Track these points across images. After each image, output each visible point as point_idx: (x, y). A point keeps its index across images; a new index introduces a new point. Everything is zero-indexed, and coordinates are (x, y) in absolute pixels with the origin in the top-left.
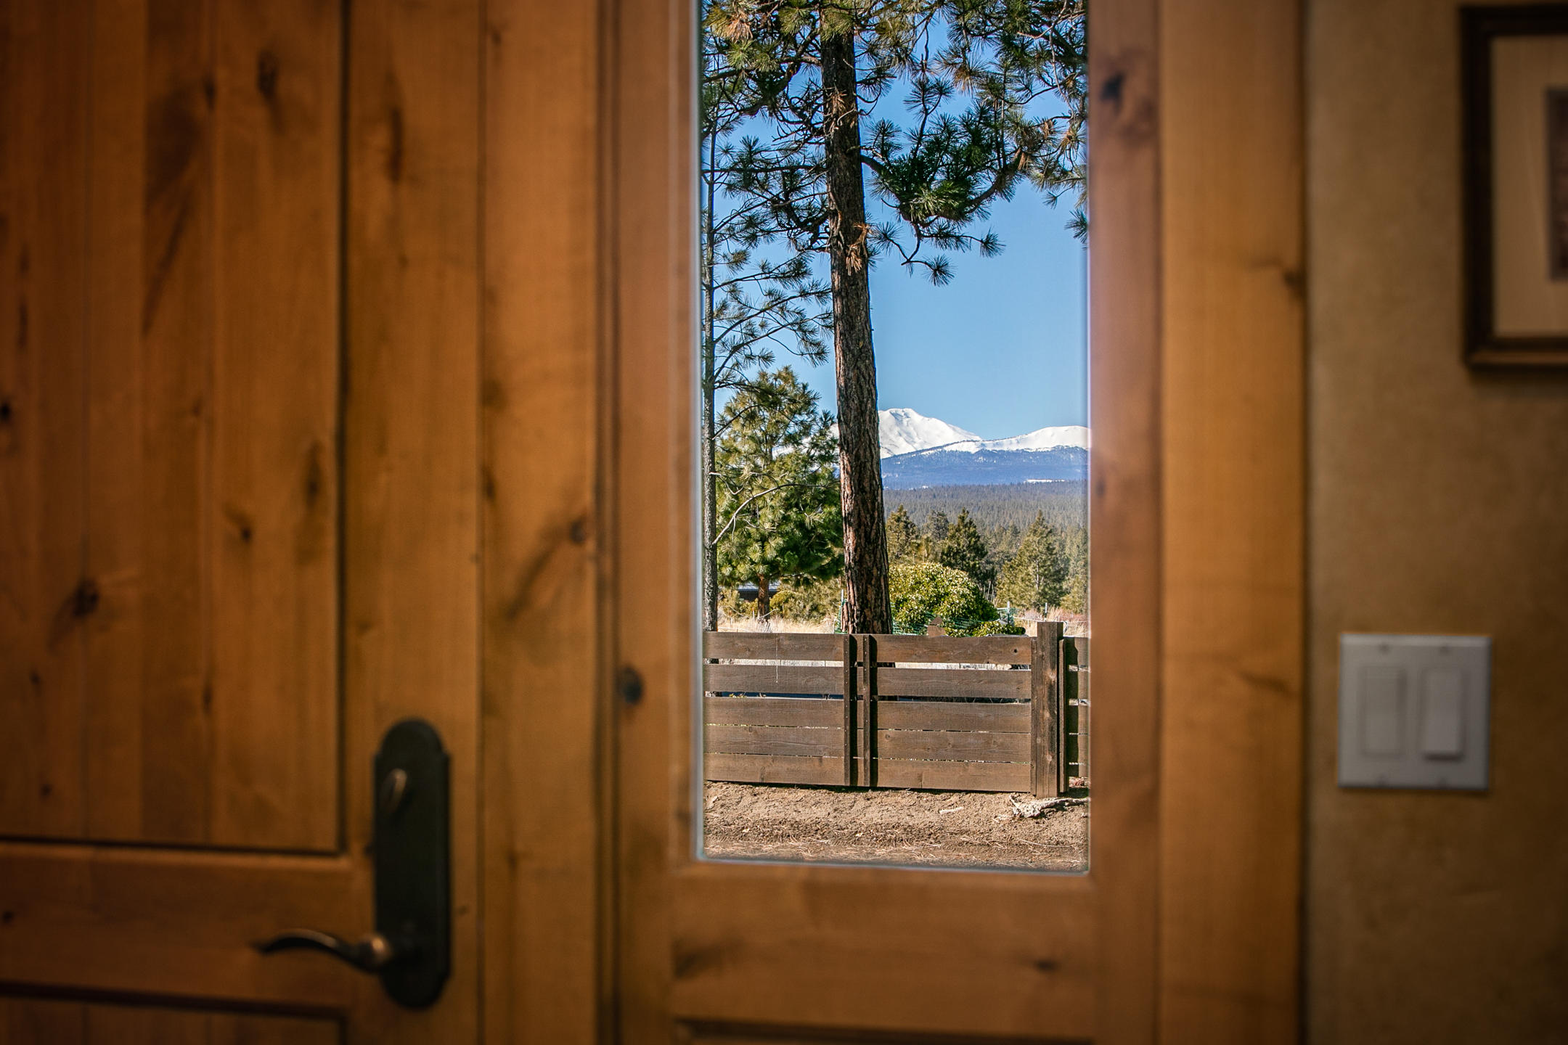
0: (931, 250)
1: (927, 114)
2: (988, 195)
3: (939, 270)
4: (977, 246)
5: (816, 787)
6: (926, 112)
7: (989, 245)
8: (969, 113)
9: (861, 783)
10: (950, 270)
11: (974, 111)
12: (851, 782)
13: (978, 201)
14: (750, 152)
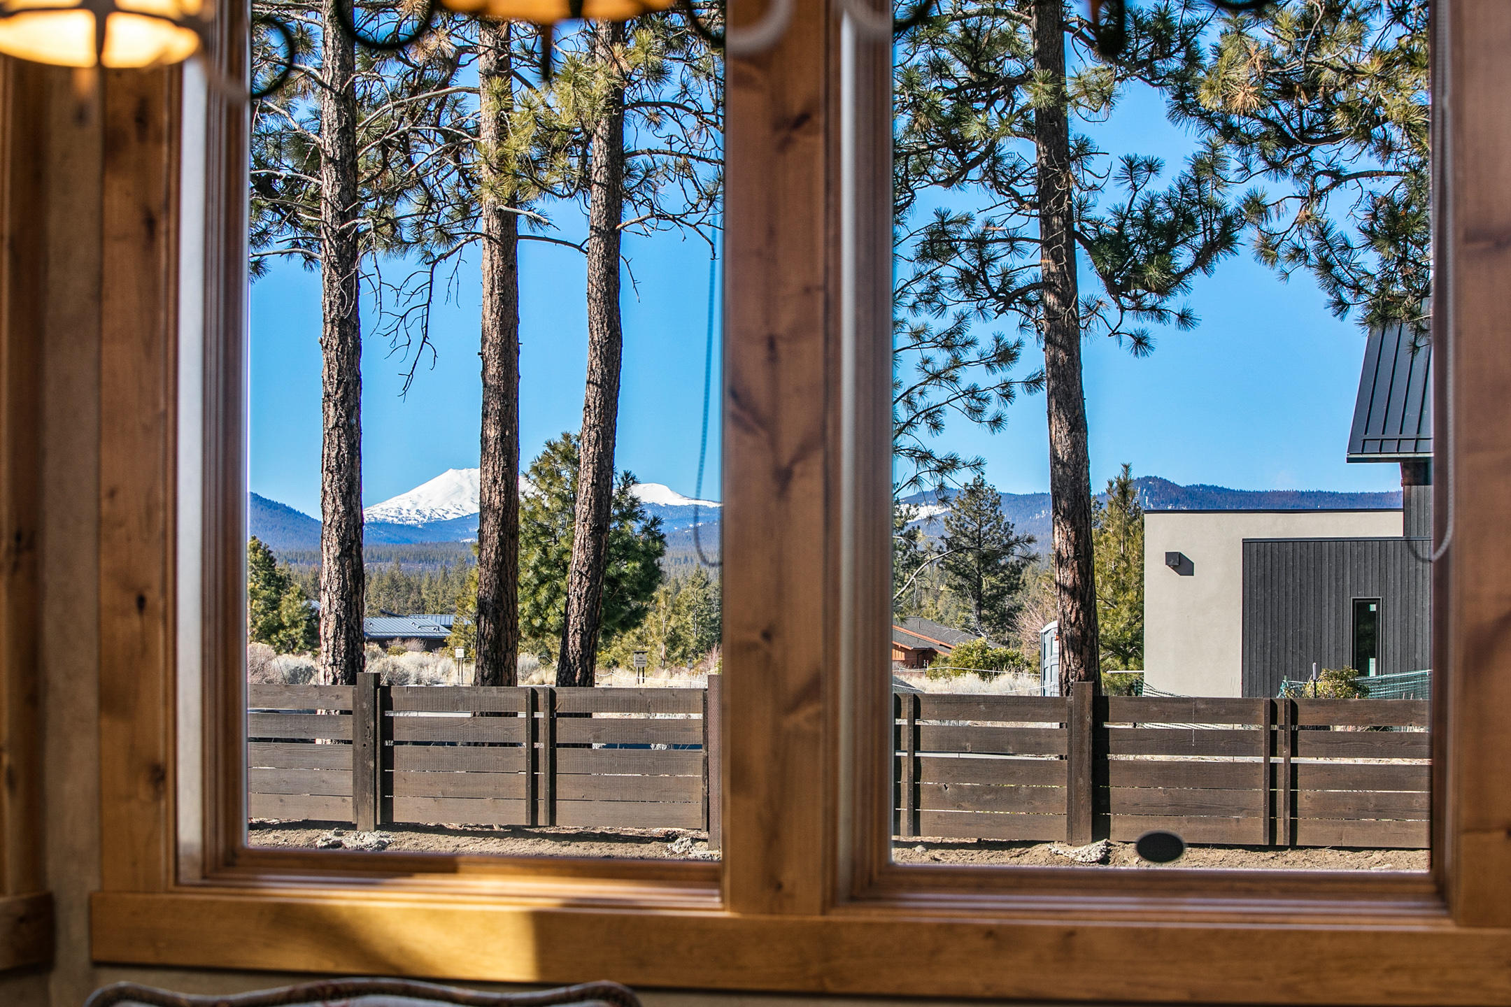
0: (1132, 323)
1: (1136, 191)
2: (1189, 270)
3: (1140, 342)
4: (1174, 318)
5: (1230, 847)
6: (1135, 187)
7: (1184, 318)
8: (1171, 191)
9: (1280, 842)
10: (1151, 343)
11: (1176, 188)
12: (1270, 841)
13: (1180, 277)
14: (943, 224)
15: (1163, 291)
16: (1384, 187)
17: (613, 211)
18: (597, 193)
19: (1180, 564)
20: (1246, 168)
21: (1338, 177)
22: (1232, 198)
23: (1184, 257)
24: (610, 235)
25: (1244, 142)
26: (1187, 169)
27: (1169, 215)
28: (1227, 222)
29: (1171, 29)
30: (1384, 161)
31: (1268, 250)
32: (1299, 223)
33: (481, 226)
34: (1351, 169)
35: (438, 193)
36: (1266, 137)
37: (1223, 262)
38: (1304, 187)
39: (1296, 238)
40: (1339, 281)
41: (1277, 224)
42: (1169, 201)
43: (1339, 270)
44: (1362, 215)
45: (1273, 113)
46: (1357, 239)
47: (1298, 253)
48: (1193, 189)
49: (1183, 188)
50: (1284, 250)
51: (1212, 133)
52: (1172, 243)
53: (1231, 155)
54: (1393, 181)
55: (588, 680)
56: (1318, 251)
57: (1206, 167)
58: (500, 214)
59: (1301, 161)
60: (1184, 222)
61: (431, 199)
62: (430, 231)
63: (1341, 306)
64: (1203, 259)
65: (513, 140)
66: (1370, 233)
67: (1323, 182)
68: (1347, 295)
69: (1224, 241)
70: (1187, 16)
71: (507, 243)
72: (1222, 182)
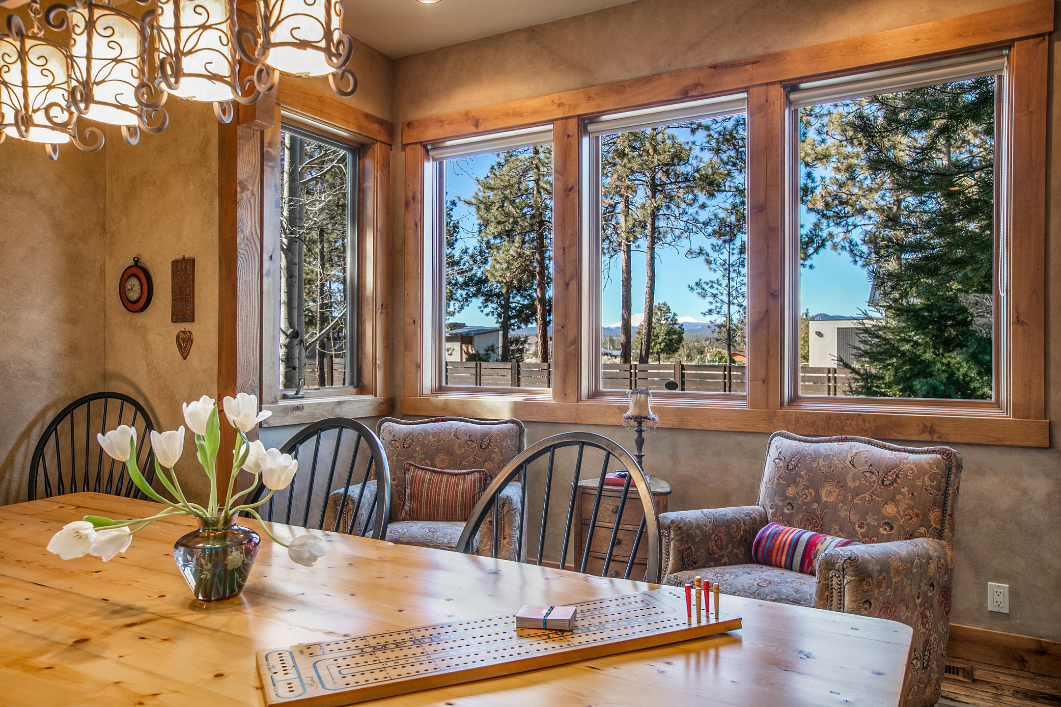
15: (804, 259)
16: (869, 228)
17: (653, 243)
18: (649, 238)
19: (819, 334)
20: (828, 225)
21: (855, 226)
22: (824, 234)
23: (811, 250)
24: (652, 249)
25: (828, 218)
26: (812, 226)
27: (807, 239)
28: (823, 240)
29: (808, 189)
30: (870, 221)
31: (835, 247)
32: (843, 239)
33: (622, 248)
34: (859, 224)
35: (612, 240)
36: (834, 216)
37: (821, 251)
38: (844, 229)
39: (842, 243)
40: (855, 255)
41: (836, 240)
42: (807, 235)
43: (855, 252)
44: (862, 236)
45: (837, 210)
46: (859, 242)
47: (843, 248)
48: (813, 232)
49: (811, 232)
50: (839, 247)
51: (819, 216)
52: (807, 246)
53: (824, 222)
54: (871, 226)
55: (647, 362)
56: (849, 247)
57: (817, 226)
58: (626, 245)
59: (845, 222)
60: (811, 241)
61: (610, 242)
62: (611, 249)
63: (856, 262)
64: (816, 251)
65: (628, 224)
66: (864, 241)
67: (850, 228)
68: (857, 259)
69: (822, 245)
70: (813, 185)
71: (628, 252)
72: (821, 230)
